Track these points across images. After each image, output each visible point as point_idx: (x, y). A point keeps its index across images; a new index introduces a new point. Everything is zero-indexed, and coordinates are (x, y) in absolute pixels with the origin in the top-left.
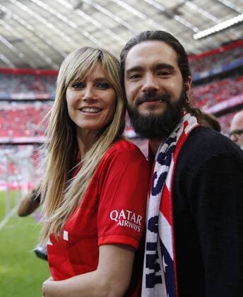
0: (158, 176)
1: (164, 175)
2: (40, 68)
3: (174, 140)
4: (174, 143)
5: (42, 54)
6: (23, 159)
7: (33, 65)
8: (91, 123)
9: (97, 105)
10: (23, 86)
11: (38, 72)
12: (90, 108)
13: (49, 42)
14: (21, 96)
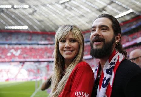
0: (106, 79)
1: (109, 79)
2: (50, 31)
3: (113, 63)
4: (114, 65)
5: (51, 26)
6: (43, 67)
7: (47, 30)
8: (69, 56)
9: (71, 49)
10: (43, 39)
11: (50, 33)
12: (68, 50)
13: (54, 21)
14: (43, 42)
